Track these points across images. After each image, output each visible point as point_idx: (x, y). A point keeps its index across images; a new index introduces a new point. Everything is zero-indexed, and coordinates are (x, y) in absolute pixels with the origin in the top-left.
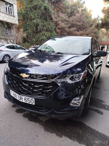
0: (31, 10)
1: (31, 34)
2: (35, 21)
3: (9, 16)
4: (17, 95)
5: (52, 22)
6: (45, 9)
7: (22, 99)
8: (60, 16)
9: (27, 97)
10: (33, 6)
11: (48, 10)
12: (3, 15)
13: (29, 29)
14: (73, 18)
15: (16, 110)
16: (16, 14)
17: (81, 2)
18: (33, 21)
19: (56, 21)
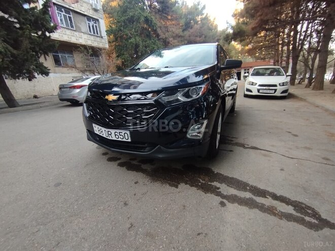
0: (126, 24)
1: (128, 60)
2: (132, 40)
3: (94, 37)
4: (103, 129)
5: (159, 40)
6: (147, 20)
7: (111, 135)
8: (171, 30)
9: (118, 131)
10: (129, 18)
11: (151, 21)
12: (85, 36)
13: (125, 53)
14: (189, 31)
15: (107, 158)
16: (104, 34)
17: (199, 7)
18: (130, 41)
19: (164, 38)
